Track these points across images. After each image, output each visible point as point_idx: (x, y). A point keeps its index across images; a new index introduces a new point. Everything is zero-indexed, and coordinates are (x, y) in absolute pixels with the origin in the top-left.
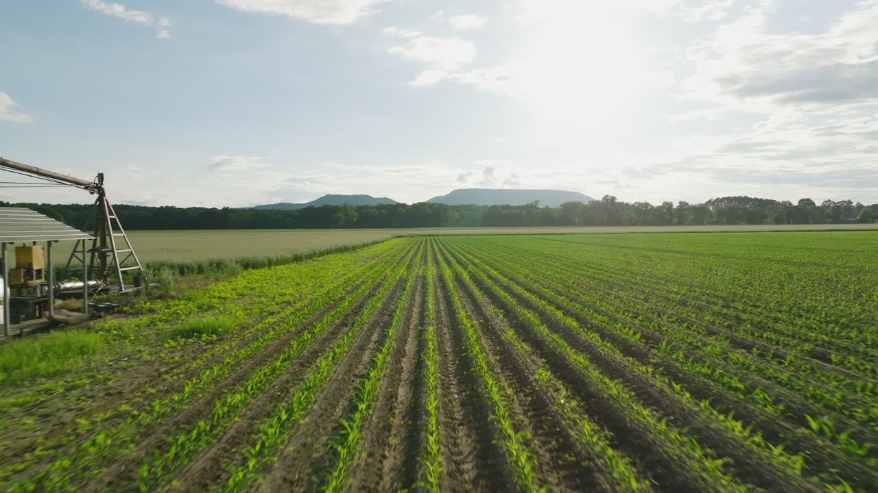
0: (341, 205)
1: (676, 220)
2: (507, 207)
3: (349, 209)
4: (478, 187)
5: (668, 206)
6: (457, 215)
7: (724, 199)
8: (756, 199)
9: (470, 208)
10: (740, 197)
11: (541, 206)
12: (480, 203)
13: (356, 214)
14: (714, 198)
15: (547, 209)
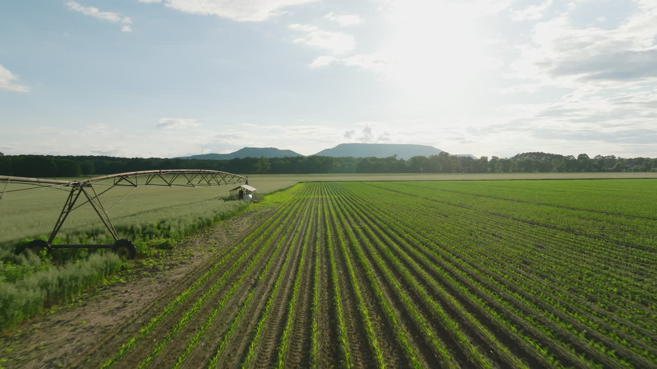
0: (258, 157)
1: (489, 169)
2: (374, 159)
3: (264, 161)
4: (360, 142)
5: (484, 159)
6: (339, 165)
7: (527, 154)
8: (548, 155)
9: (349, 160)
10: (538, 153)
11: (398, 158)
12: (356, 155)
13: (270, 164)
14: (521, 153)
15: (402, 160)
